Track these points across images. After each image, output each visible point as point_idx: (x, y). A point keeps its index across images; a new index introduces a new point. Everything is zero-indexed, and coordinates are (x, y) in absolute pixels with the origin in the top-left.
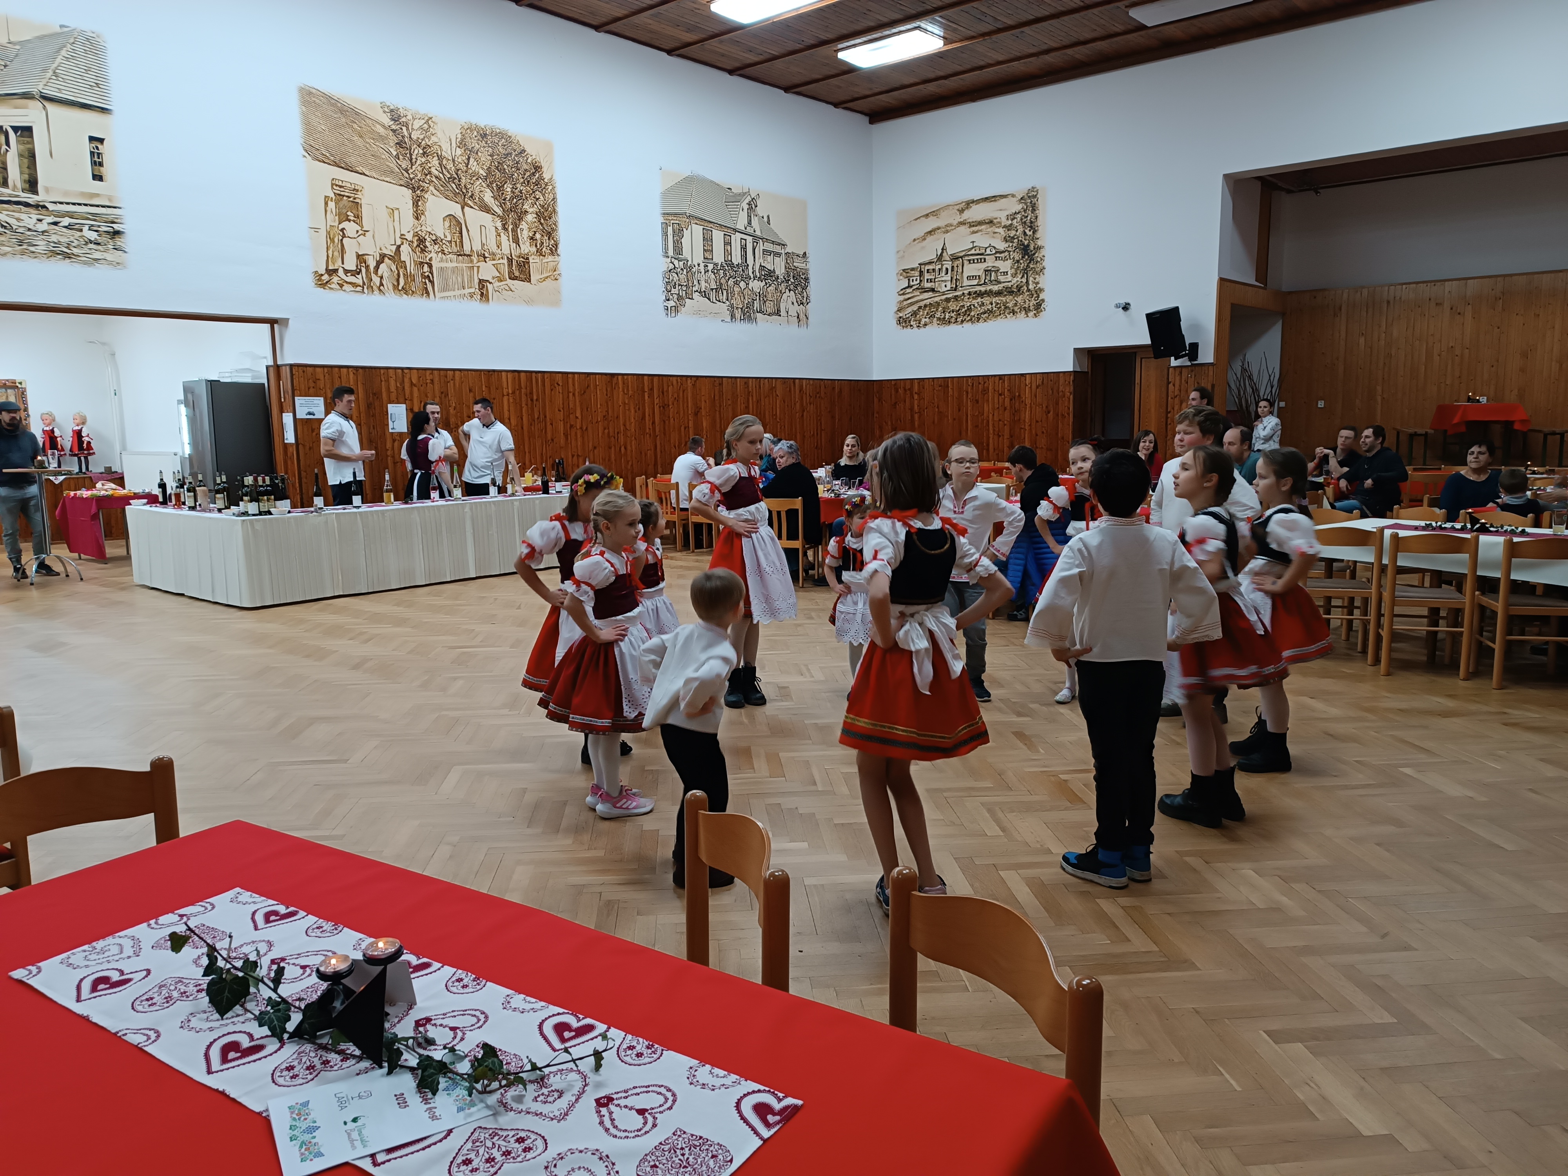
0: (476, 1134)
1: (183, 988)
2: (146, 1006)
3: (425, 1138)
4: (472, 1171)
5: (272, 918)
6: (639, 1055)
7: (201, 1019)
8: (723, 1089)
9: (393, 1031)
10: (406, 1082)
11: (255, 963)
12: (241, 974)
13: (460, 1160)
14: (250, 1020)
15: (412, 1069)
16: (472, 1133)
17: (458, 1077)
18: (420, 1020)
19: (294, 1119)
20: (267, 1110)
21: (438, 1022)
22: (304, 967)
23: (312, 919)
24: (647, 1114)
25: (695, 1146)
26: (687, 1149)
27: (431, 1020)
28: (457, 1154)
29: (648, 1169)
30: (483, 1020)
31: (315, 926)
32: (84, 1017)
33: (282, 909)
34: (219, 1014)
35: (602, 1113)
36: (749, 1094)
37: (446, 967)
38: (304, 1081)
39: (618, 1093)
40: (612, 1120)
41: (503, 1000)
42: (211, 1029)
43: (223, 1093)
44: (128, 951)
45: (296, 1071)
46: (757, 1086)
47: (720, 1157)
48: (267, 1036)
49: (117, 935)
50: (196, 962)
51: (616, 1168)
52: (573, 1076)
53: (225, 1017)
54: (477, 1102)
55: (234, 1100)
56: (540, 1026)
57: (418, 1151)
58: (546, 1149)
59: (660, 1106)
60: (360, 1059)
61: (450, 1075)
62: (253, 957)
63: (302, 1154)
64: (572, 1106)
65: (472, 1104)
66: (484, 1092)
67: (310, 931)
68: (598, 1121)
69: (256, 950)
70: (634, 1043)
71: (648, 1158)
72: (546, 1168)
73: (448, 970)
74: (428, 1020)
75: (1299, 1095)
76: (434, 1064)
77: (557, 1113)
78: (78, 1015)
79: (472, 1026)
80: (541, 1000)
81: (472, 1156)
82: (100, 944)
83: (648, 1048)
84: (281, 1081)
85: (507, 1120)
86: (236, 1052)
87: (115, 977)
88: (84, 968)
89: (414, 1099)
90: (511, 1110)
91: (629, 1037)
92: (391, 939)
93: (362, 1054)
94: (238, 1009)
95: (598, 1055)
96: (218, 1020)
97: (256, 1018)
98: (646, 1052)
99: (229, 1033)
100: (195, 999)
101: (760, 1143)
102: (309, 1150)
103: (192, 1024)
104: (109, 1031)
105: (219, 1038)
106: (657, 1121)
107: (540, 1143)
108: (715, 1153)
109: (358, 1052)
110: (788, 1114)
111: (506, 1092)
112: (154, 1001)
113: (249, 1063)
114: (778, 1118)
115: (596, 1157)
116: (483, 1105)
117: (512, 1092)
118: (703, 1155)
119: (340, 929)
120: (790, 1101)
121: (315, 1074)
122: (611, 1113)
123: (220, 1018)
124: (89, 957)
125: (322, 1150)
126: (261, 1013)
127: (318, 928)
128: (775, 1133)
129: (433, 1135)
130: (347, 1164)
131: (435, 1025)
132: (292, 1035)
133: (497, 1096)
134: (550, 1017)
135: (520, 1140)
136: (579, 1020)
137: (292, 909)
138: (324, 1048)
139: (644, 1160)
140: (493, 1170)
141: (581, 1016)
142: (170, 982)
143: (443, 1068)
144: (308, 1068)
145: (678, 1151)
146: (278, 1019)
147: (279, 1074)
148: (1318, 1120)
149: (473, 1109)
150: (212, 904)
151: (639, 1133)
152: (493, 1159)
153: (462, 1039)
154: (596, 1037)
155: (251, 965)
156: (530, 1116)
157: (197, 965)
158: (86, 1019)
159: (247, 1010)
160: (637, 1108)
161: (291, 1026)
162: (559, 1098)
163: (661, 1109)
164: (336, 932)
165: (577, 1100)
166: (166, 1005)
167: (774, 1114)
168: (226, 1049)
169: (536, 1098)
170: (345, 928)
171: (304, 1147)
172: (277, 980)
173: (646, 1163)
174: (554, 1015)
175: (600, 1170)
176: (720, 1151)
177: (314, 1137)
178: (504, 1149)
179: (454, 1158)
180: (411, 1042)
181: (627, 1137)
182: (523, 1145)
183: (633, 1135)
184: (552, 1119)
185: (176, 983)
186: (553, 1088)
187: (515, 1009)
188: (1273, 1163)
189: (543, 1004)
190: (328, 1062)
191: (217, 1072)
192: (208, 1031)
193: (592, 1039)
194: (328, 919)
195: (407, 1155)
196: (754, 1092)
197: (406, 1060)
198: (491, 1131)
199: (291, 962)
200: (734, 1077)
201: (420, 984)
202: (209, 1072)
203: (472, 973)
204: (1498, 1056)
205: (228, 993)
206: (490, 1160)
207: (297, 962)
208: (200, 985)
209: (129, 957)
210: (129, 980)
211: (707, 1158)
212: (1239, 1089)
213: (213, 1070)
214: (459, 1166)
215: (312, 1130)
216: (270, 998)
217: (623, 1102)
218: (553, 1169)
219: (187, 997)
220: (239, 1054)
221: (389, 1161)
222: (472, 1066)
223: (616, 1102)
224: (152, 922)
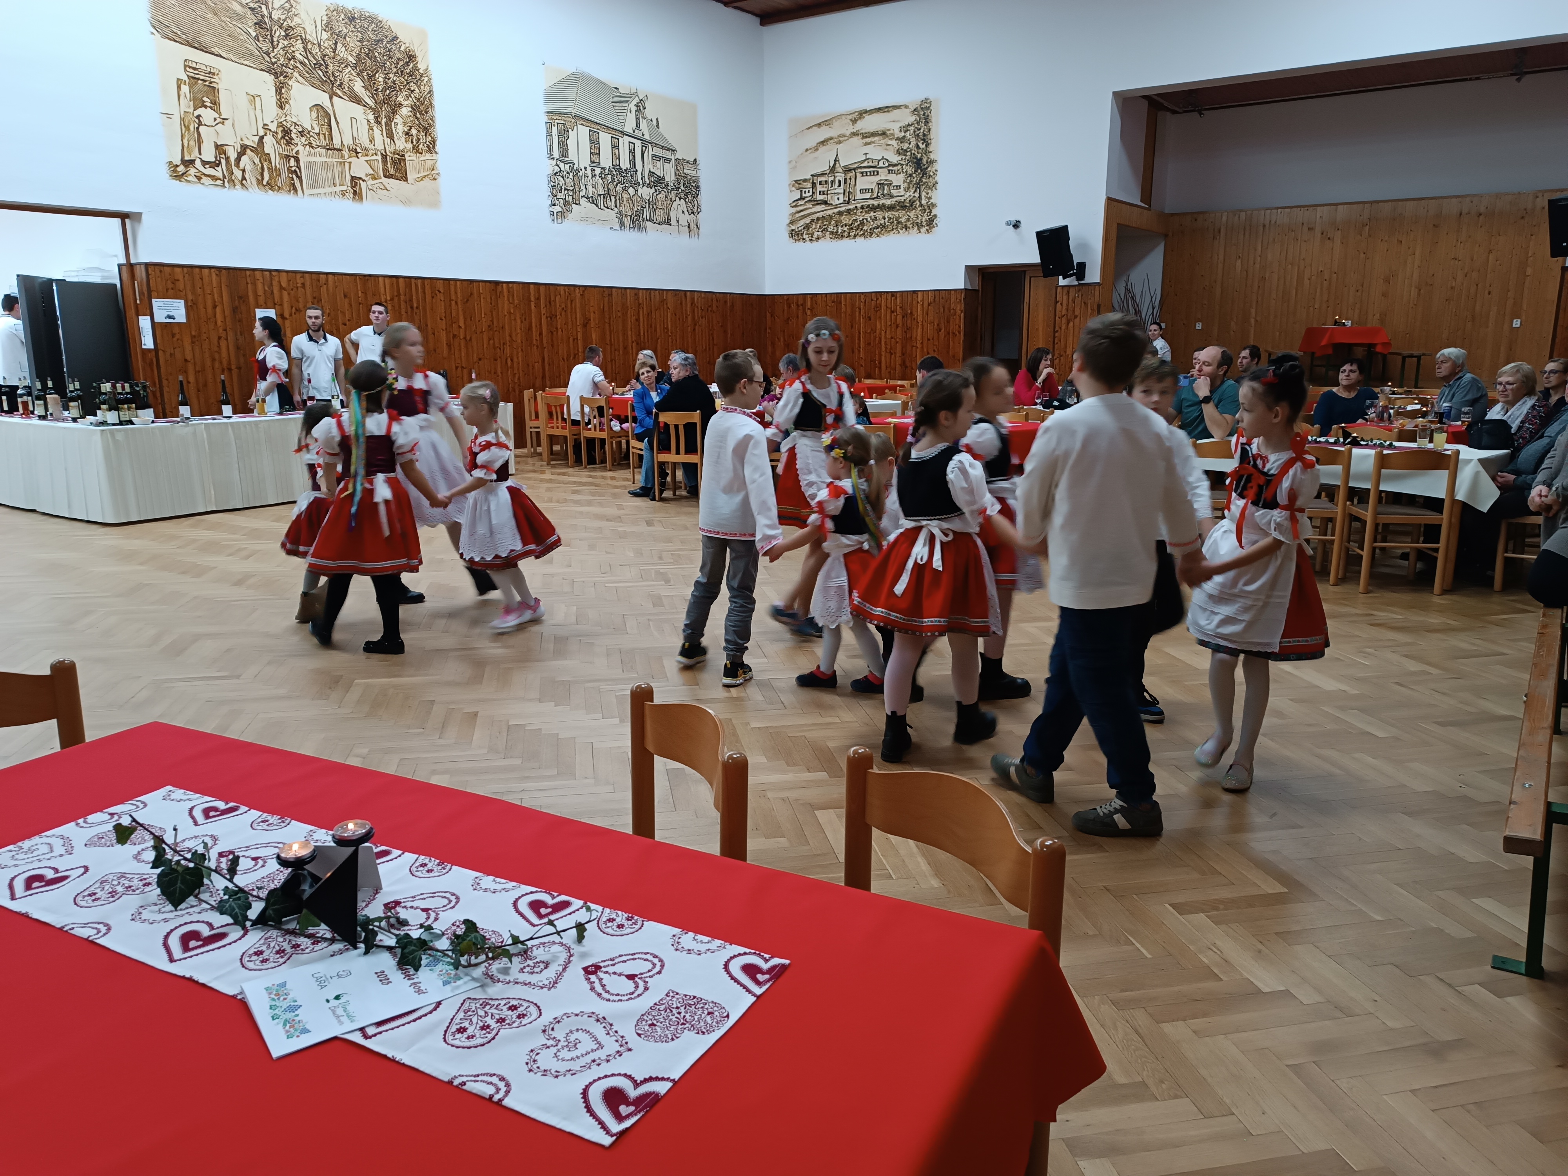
0: (466, 1005)
1: (127, 883)
2: (89, 901)
3: (414, 1011)
4: (468, 1038)
5: (212, 814)
6: (620, 926)
7: (152, 912)
8: (709, 953)
9: (363, 913)
10: (386, 961)
11: (203, 855)
12: (191, 865)
13: (454, 1028)
14: (206, 910)
15: (389, 949)
16: (462, 1004)
17: (439, 954)
18: (389, 903)
19: (273, 999)
20: (241, 993)
21: (409, 904)
22: (255, 859)
23: (255, 814)
24: (637, 979)
25: (690, 1005)
26: (682, 1009)
27: (400, 903)
28: (450, 1023)
29: (647, 1028)
30: (454, 901)
31: (260, 820)
32: (23, 914)
33: (221, 805)
34: (173, 905)
35: (592, 980)
36: (735, 956)
37: (406, 854)
38: (276, 964)
39: (604, 961)
40: (603, 986)
41: (472, 882)
42: (166, 920)
43: (190, 979)
44: (59, 849)
45: (265, 955)
46: (742, 950)
47: (716, 1013)
48: (227, 925)
49: (43, 834)
50: (137, 857)
51: (615, 1028)
52: (556, 948)
53: (179, 908)
54: (462, 975)
55: (203, 985)
56: (515, 904)
57: (409, 1023)
58: (541, 1014)
59: (649, 971)
60: (332, 941)
61: (429, 952)
62: (201, 850)
63: (287, 1031)
64: (560, 975)
65: (457, 978)
66: (470, 965)
67: (255, 825)
68: (589, 987)
69: (203, 842)
70: (614, 916)
71: (645, 1017)
72: (544, 1031)
73: (410, 857)
74: (397, 903)
75: (1205, 960)
76: (415, 942)
77: (546, 982)
78: (16, 912)
79: (444, 906)
80: (511, 881)
81: (466, 1024)
82: (26, 844)
83: (628, 919)
84: (251, 965)
85: (495, 991)
86: (197, 941)
87: (50, 875)
88: (13, 868)
89: (397, 976)
90: (499, 981)
91: (607, 910)
92: (359, 821)
93: (334, 937)
94: (192, 900)
95: (580, 928)
96: (172, 911)
97: (213, 908)
98: (626, 923)
99: (186, 924)
100: (143, 892)
101: (754, 999)
102: (293, 1027)
103: (144, 917)
104: (53, 926)
105: (176, 928)
106: (649, 985)
107: (533, 1009)
108: (710, 1010)
109: (328, 935)
110: (777, 973)
111: (490, 965)
112: (98, 896)
113: (213, 950)
114: (767, 976)
115: (593, 1020)
116: (469, 978)
117: (496, 966)
118: (699, 1013)
119: (287, 821)
120: (776, 961)
121: (286, 957)
122: (601, 980)
123: (173, 909)
124: (17, 856)
125: (307, 1027)
126: (221, 901)
127: (263, 822)
128: (767, 989)
129: (422, 1007)
130: (335, 1038)
131: (405, 907)
132: (255, 923)
133: (482, 969)
134: (523, 896)
135: (513, 1008)
136: (553, 898)
137: (231, 804)
138: (292, 932)
139: (641, 1019)
140: (490, 1036)
141: (555, 894)
142: (111, 877)
143: (423, 945)
144: (278, 952)
145: (674, 1011)
146: (239, 907)
147: (248, 959)
148: (1221, 980)
149: (459, 983)
150: (143, 802)
151: (631, 996)
152: (488, 1027)
153: (436, 919)
154: (574, 912)
155: (200, 858)
156: (519, 985)
157: (139, 861)
158: (25, 916)
159: (201, 901)
160: (626, 973)
161: (253, 913)
162: (546, 968)
163: (651, 974)
164: (283, 825)
165: (564, 970)
166: (111, 899)
167: (763, 973)
168: (187, 939)
169: (522, 969)
170: (293, 822)
171: (288, 1025)
172: (233, 870)
173: (644, 1023)
174: (527, 894)
175: (599, 1030)
176: (715, 1009)
177: (297, 1015)
178: (497, 1017)
179: (448, 1027)
180: (383, 924)
181: (621, 1000)
182: (516, 1013)
183: (626, 998)
184: (542, 988)
185: (119, 878)
186: (538, 960)
187: (486, 890)
188: (1184, 1020)
189: (514, 884)
190: (299, 946)
191: (180, 960)
192: (162, 923)
193: (570, 914)
194: (273, 814)
195: (398, 1027)
196: (740, 955)
197: (381, 940)
198: (481, 1002)
199: (240, 854)
200: (718, 942)
201: (384, 869)
202: (172, 960)
203: (436, 858)
204: (1379, 918)
205: (182, 883)
206: (485, 1027)
207: (246, 854)
208: (145, 879)
209: (61, 855)
210: (66, 878)
211: (703, 1016)
212: (1149, 956)
213: (176, 958)
214: (453, 1034)
215: (293, 1008)
216: (227, 887)
217: (611, 969)
218: (551, 1032)
219: (134, 891)
220: (200, 943)
221: (380, 1033)
222: (451, 944)
223: (604, 969)
224: (81, 821)
